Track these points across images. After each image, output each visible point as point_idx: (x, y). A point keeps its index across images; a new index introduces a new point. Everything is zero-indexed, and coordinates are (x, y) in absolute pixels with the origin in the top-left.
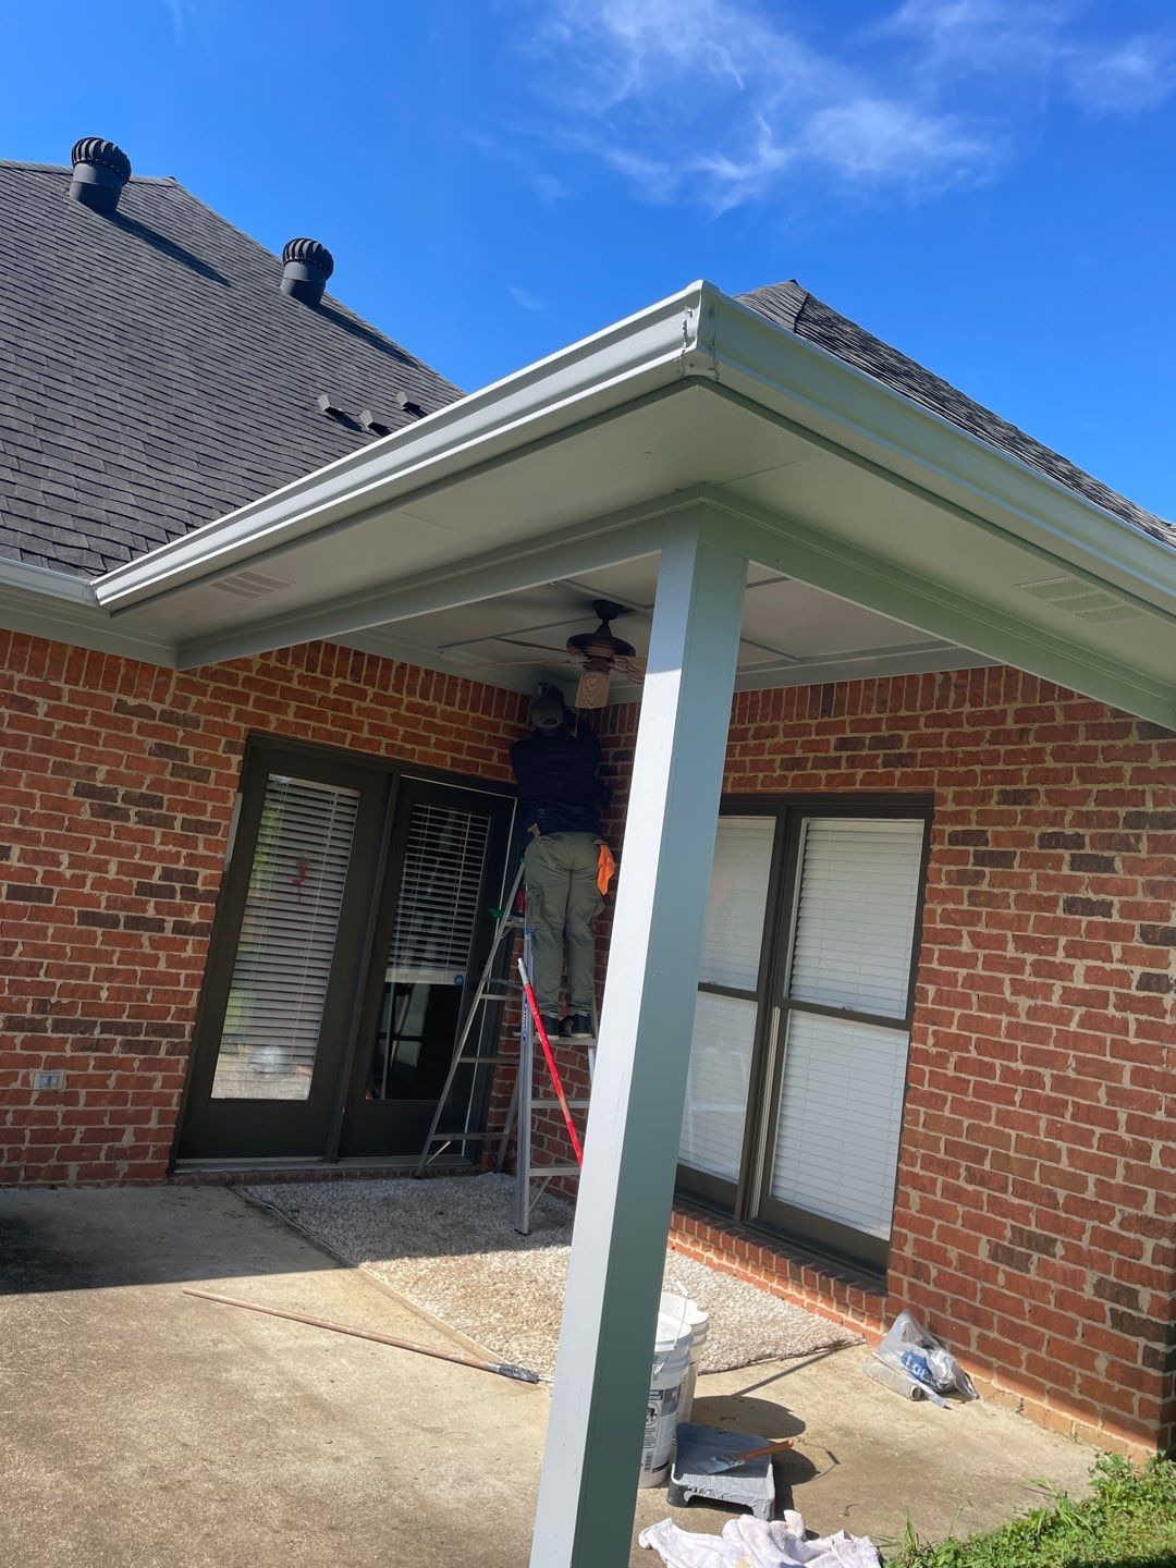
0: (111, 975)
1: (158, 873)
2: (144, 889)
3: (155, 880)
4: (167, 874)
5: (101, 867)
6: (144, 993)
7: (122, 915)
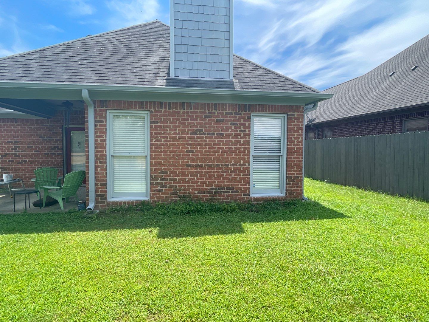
0: (49, 161)
1: (53, 147)
2: (52, 149)
3: (53, 148)
4: (54, 147)
5: (45, 147)
6: (55, 163)
7: (49, 153)
